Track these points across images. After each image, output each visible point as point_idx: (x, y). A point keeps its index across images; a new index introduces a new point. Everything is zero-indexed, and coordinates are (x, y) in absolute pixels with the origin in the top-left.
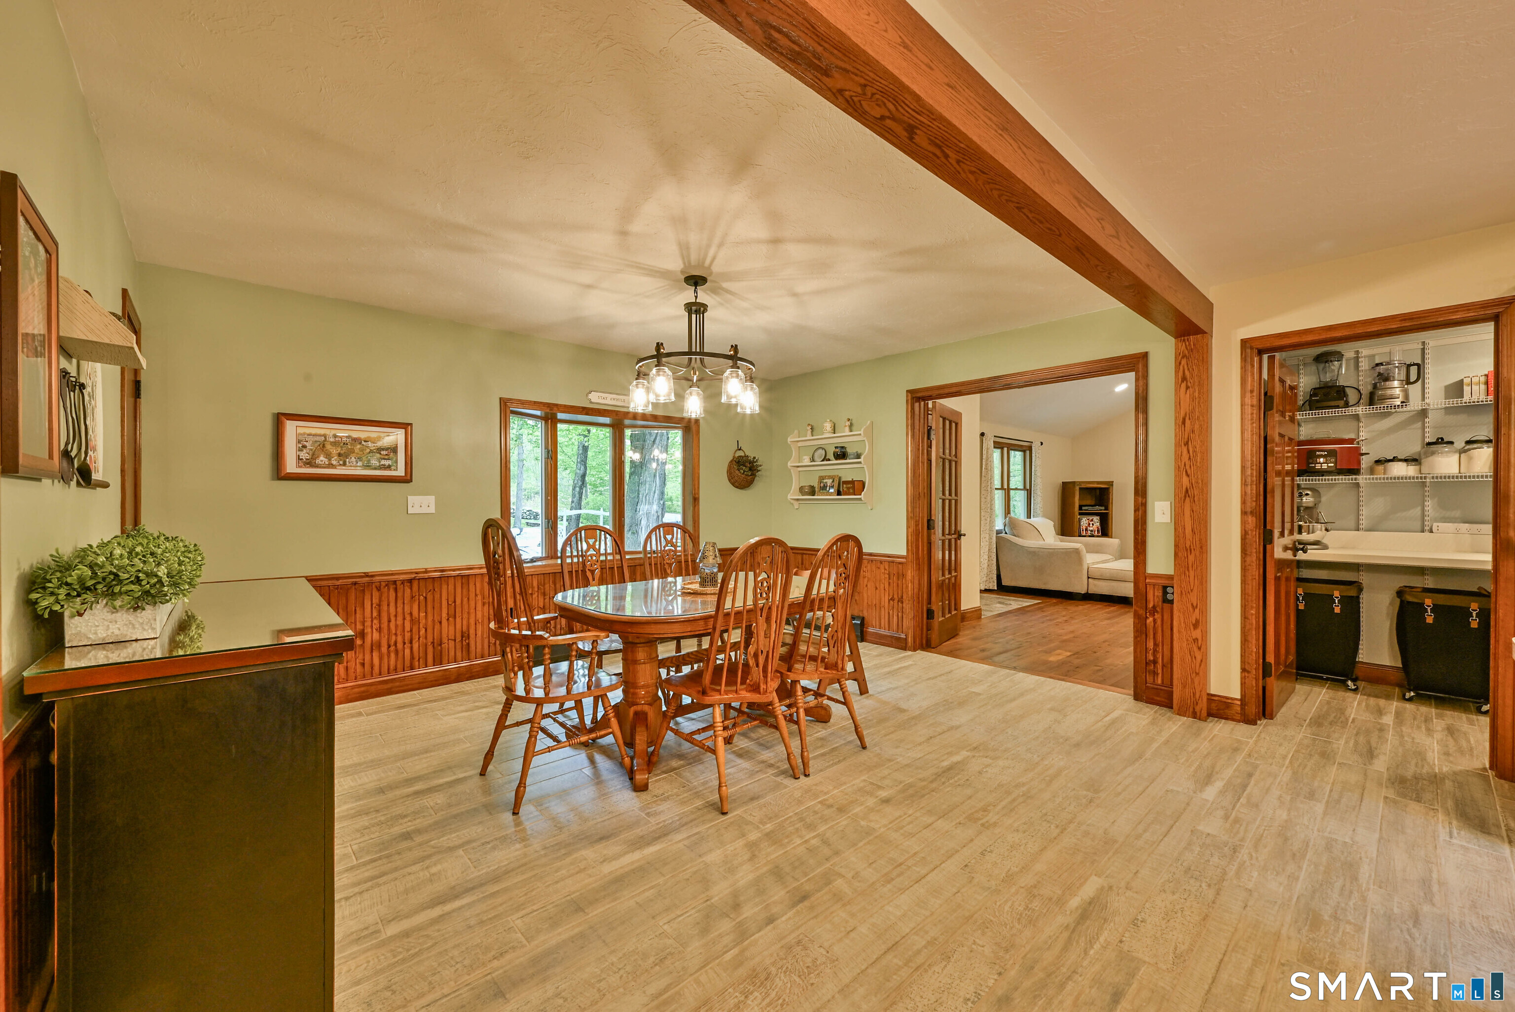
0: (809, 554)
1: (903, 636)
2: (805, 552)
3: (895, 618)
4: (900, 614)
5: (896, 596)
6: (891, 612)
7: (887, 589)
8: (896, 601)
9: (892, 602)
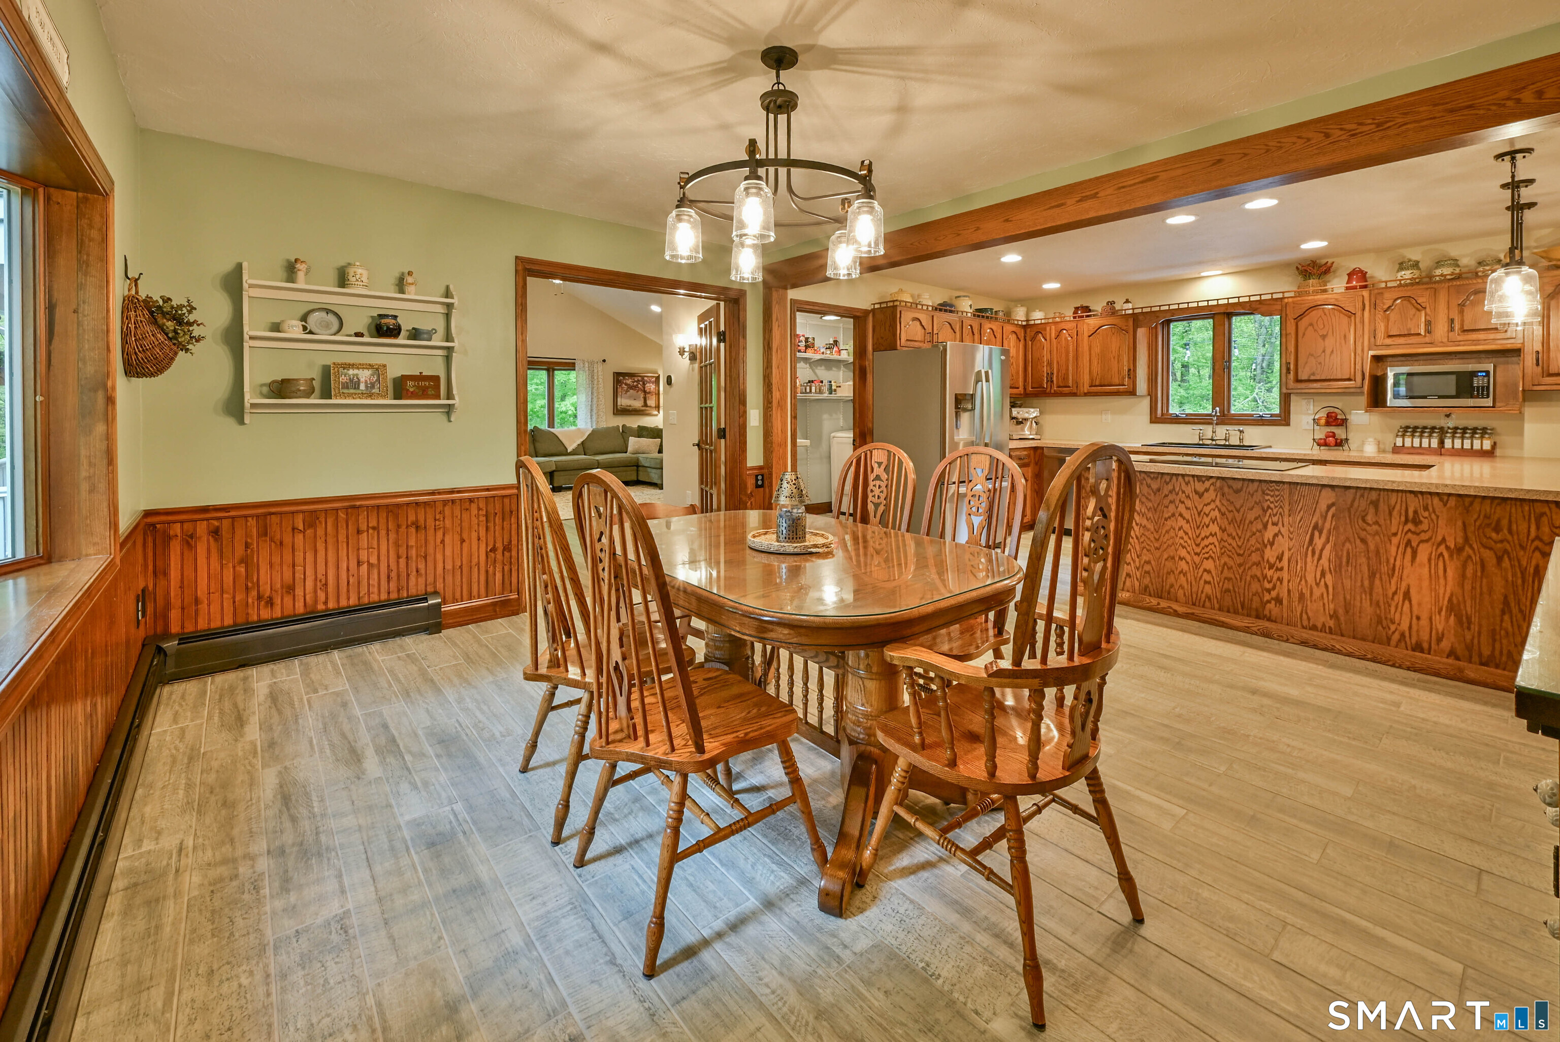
0: (281, 513)
1: (514, 596)
2: (273, 510)
3: (499, 576)
4: (507, 568)
5: (499, 545)
6: (491, 570)
7: (483, 539)
8: (500, 551)
9: (493, 555)
